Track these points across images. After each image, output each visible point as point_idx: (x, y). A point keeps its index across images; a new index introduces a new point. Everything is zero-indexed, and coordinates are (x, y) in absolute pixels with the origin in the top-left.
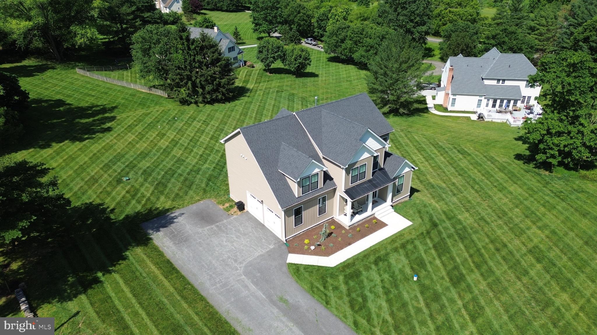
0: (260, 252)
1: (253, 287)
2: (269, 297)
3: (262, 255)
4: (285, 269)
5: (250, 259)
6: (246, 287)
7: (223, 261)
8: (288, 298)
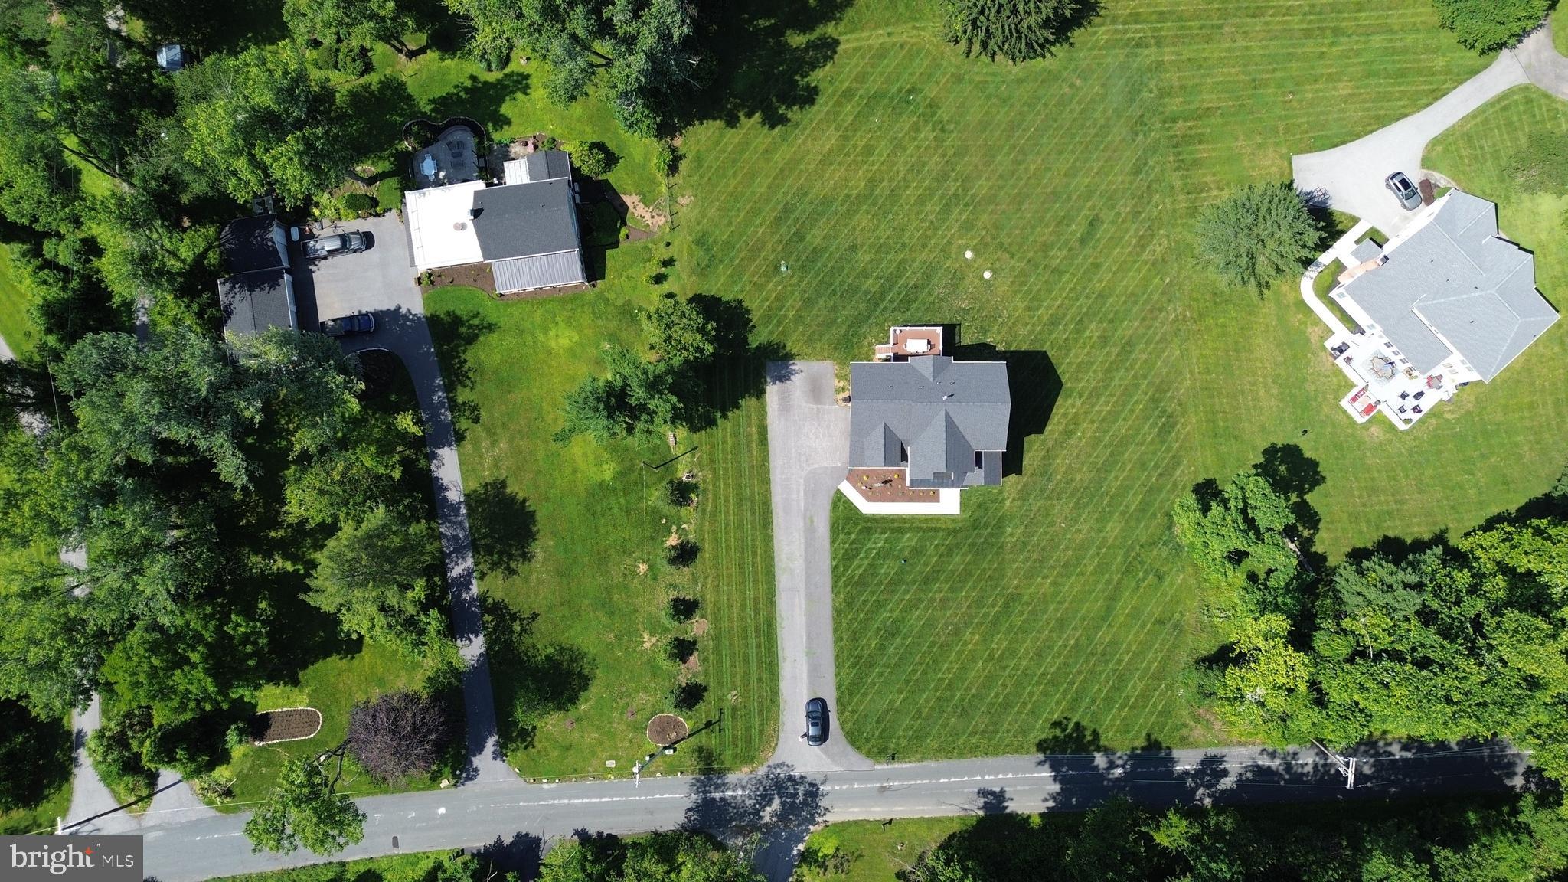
0: (828, 463)
1: (802, 494)
2: (806, 510)
3: (827, 468)
4: (833, 492)
5: (817, 466)
6: (799, 492)
7: (800, 454)
8: (815, 520)
